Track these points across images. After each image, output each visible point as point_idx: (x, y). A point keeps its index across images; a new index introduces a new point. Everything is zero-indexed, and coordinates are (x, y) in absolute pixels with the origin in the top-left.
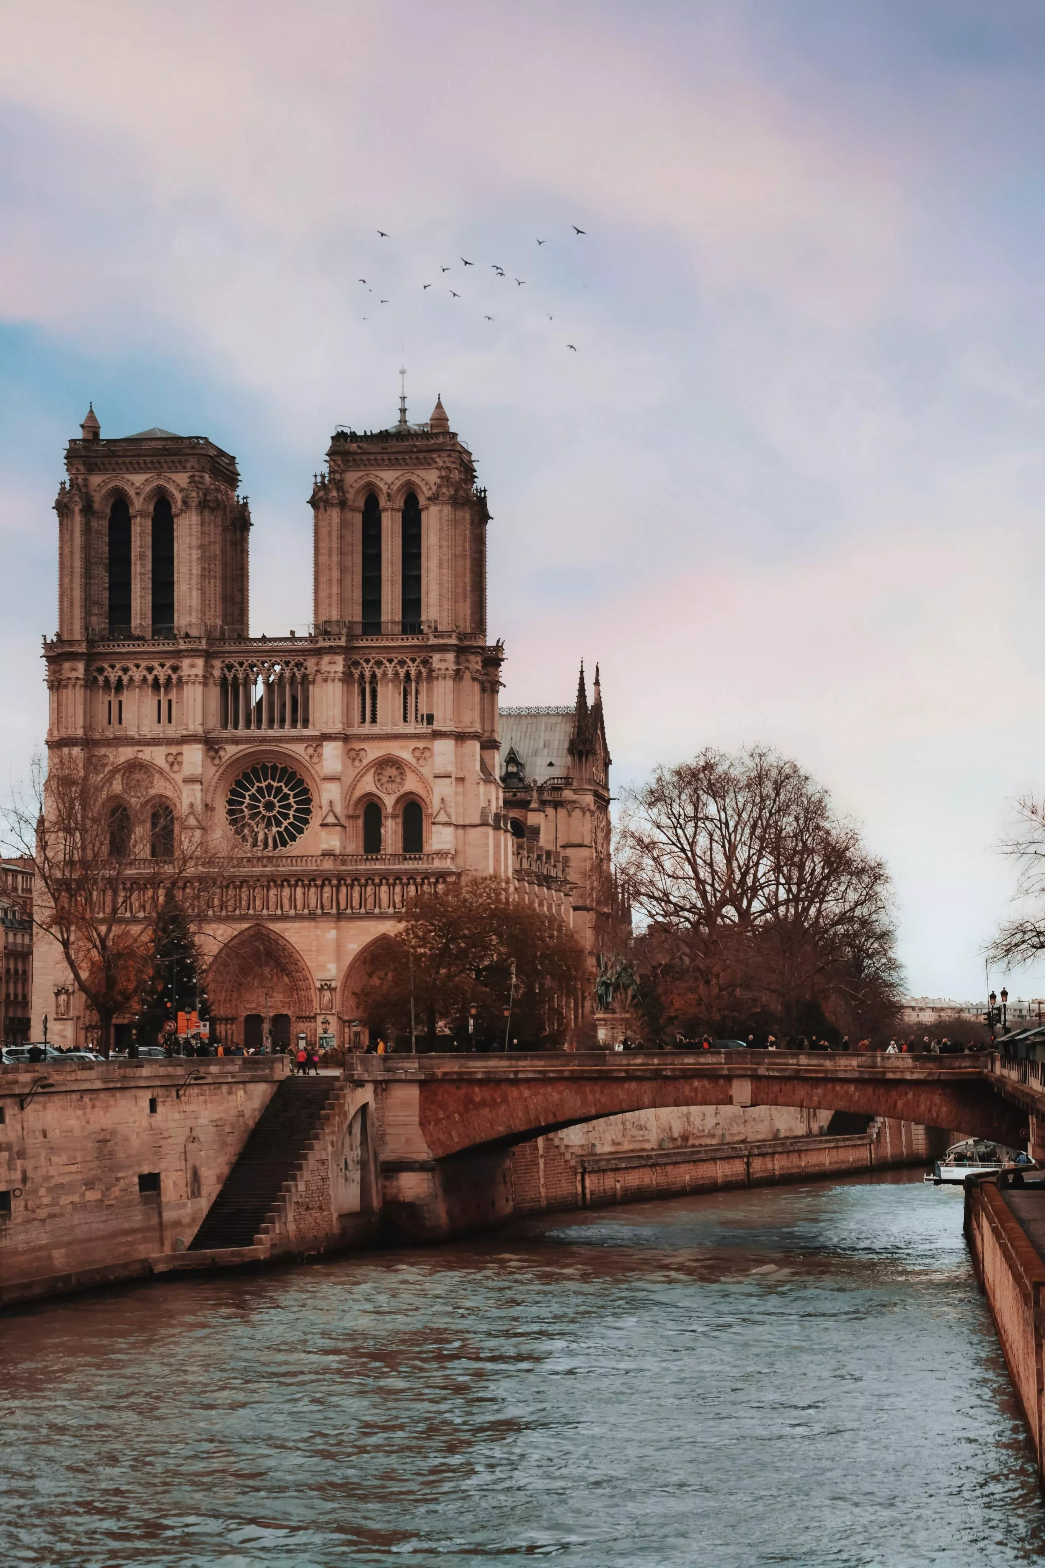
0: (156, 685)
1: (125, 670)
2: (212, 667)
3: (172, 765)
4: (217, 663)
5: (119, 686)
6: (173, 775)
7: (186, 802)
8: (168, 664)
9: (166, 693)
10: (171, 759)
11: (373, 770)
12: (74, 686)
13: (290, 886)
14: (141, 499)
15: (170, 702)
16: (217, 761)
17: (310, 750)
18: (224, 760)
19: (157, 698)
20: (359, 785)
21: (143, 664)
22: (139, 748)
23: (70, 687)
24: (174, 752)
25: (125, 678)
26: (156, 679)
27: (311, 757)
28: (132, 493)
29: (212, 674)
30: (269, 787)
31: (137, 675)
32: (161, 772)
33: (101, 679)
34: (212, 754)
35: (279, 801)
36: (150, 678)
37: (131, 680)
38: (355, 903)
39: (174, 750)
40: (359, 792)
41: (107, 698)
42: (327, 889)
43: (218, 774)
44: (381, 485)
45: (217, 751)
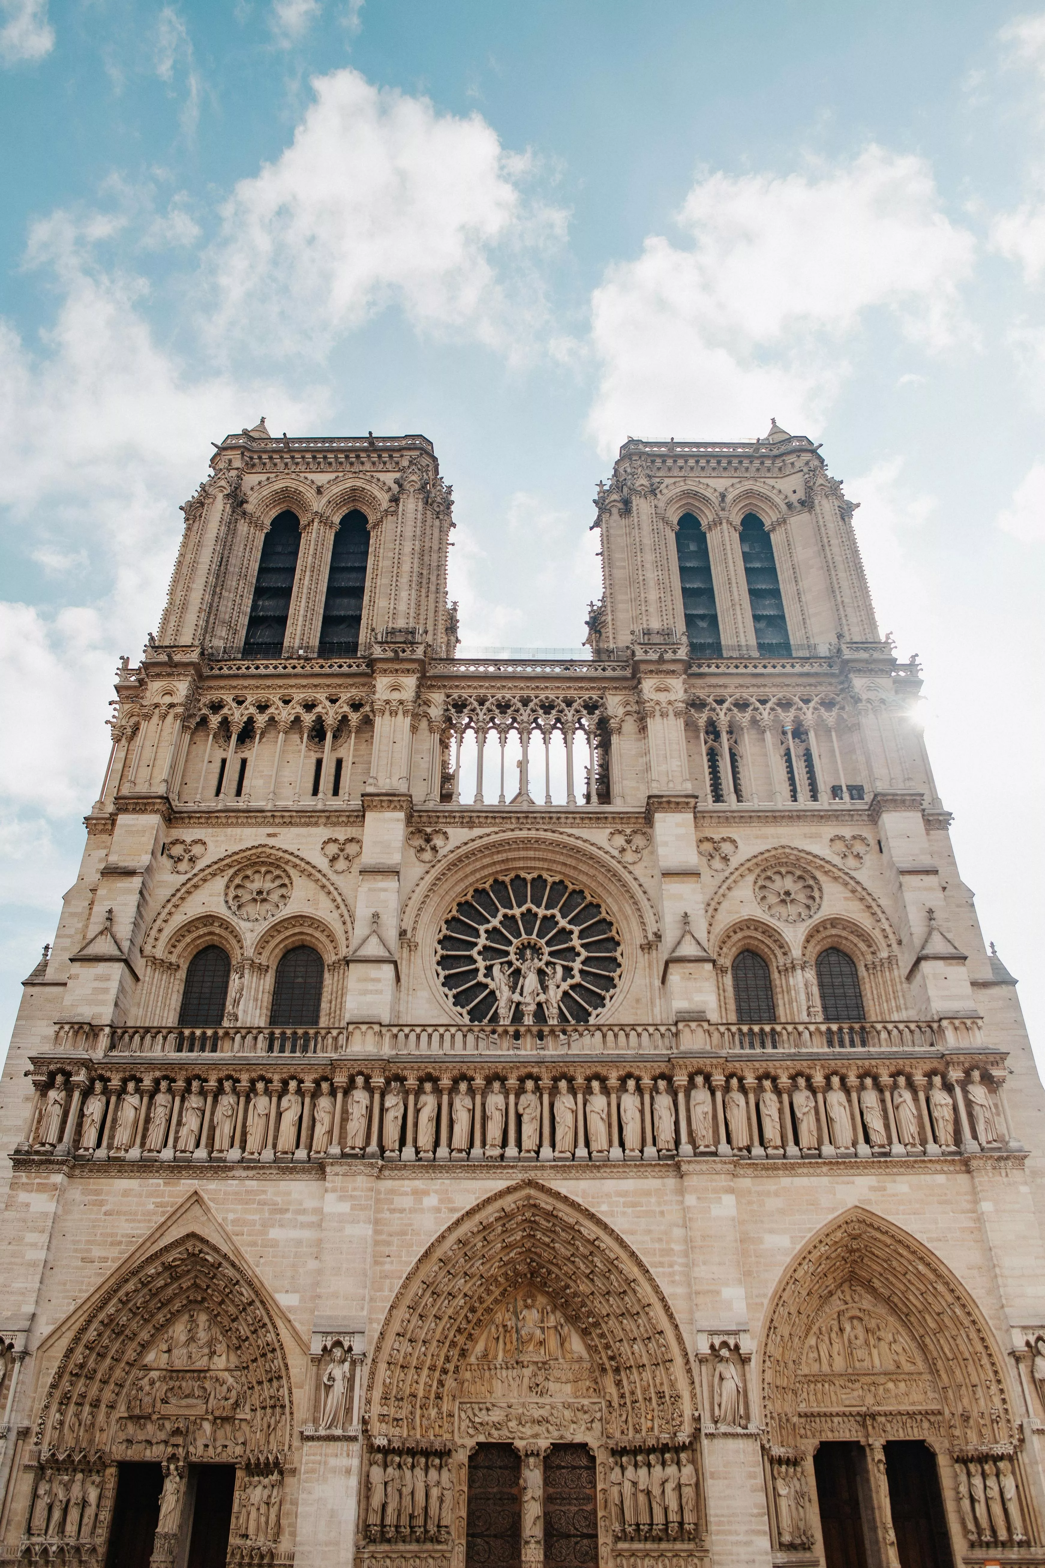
0: (318, 733)
1: (262, 708)
2: (427, 703)
3: (334, 859)
4: (437, 697)
5: (247, 734)
6: (334, 877)
7: (363, 912)
8: (345, 696)
9: (334, 749)
10: (333, 849)
11: (751, 878)
12: (164, 717)
13: (606, 1091)
14: (324, 500)
15: (339, 763)
16: (427, 855)
17: (620, 841)
18: (442, 852)
19: (314, 757)
20: (725, 905)
21: (299, 696)
22: (270, 830)
23: (155, 719)
24: (342, 838)
25: (261, 720)
26: (319, 720)
27: (623, 850)
28: (310, 494)
29: (426, 715)
30: (529, 916)
31: (285, 715)
32: (309, 871)
33: (215, 720)
34: (419, 842)
35: (548, 943)
36: (308, 719)
37: (272, 721)
38: (771, 1131)
39: (341, 834)
40: (726, 919)
41: (219, 754)
42: (701, 1096)
43: (429, 879)
44: (708, 493)
45: (428, 840)
